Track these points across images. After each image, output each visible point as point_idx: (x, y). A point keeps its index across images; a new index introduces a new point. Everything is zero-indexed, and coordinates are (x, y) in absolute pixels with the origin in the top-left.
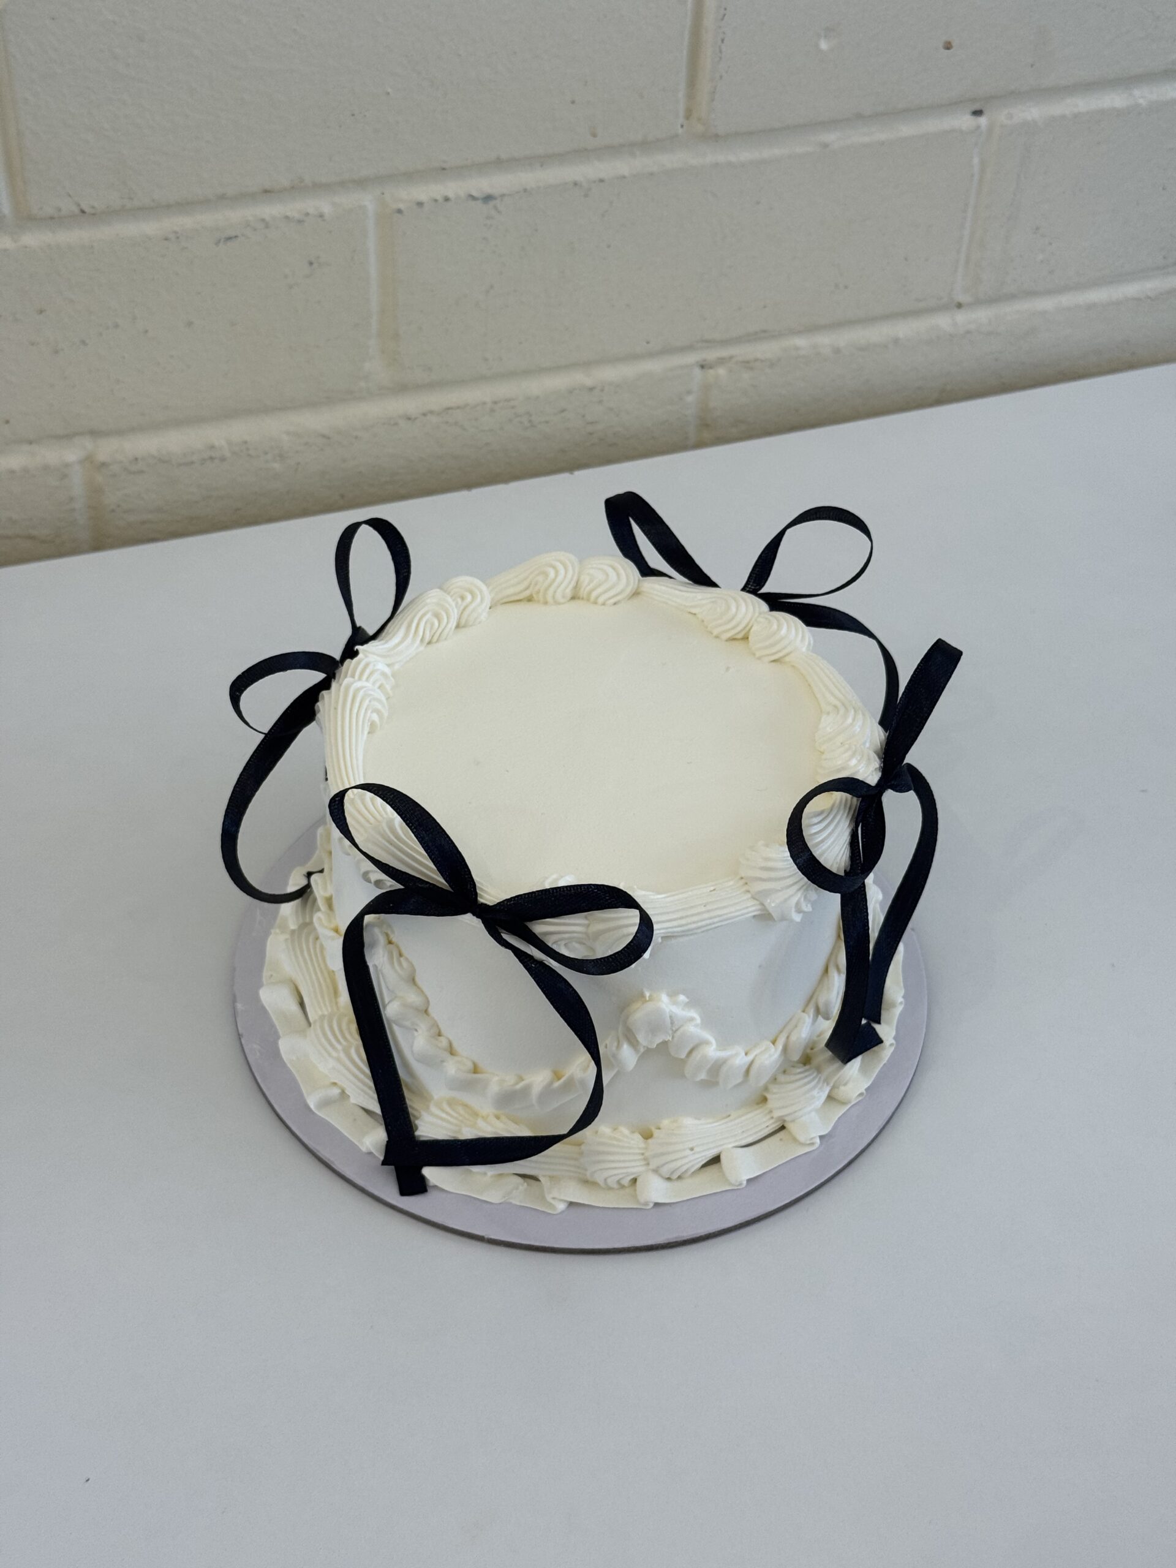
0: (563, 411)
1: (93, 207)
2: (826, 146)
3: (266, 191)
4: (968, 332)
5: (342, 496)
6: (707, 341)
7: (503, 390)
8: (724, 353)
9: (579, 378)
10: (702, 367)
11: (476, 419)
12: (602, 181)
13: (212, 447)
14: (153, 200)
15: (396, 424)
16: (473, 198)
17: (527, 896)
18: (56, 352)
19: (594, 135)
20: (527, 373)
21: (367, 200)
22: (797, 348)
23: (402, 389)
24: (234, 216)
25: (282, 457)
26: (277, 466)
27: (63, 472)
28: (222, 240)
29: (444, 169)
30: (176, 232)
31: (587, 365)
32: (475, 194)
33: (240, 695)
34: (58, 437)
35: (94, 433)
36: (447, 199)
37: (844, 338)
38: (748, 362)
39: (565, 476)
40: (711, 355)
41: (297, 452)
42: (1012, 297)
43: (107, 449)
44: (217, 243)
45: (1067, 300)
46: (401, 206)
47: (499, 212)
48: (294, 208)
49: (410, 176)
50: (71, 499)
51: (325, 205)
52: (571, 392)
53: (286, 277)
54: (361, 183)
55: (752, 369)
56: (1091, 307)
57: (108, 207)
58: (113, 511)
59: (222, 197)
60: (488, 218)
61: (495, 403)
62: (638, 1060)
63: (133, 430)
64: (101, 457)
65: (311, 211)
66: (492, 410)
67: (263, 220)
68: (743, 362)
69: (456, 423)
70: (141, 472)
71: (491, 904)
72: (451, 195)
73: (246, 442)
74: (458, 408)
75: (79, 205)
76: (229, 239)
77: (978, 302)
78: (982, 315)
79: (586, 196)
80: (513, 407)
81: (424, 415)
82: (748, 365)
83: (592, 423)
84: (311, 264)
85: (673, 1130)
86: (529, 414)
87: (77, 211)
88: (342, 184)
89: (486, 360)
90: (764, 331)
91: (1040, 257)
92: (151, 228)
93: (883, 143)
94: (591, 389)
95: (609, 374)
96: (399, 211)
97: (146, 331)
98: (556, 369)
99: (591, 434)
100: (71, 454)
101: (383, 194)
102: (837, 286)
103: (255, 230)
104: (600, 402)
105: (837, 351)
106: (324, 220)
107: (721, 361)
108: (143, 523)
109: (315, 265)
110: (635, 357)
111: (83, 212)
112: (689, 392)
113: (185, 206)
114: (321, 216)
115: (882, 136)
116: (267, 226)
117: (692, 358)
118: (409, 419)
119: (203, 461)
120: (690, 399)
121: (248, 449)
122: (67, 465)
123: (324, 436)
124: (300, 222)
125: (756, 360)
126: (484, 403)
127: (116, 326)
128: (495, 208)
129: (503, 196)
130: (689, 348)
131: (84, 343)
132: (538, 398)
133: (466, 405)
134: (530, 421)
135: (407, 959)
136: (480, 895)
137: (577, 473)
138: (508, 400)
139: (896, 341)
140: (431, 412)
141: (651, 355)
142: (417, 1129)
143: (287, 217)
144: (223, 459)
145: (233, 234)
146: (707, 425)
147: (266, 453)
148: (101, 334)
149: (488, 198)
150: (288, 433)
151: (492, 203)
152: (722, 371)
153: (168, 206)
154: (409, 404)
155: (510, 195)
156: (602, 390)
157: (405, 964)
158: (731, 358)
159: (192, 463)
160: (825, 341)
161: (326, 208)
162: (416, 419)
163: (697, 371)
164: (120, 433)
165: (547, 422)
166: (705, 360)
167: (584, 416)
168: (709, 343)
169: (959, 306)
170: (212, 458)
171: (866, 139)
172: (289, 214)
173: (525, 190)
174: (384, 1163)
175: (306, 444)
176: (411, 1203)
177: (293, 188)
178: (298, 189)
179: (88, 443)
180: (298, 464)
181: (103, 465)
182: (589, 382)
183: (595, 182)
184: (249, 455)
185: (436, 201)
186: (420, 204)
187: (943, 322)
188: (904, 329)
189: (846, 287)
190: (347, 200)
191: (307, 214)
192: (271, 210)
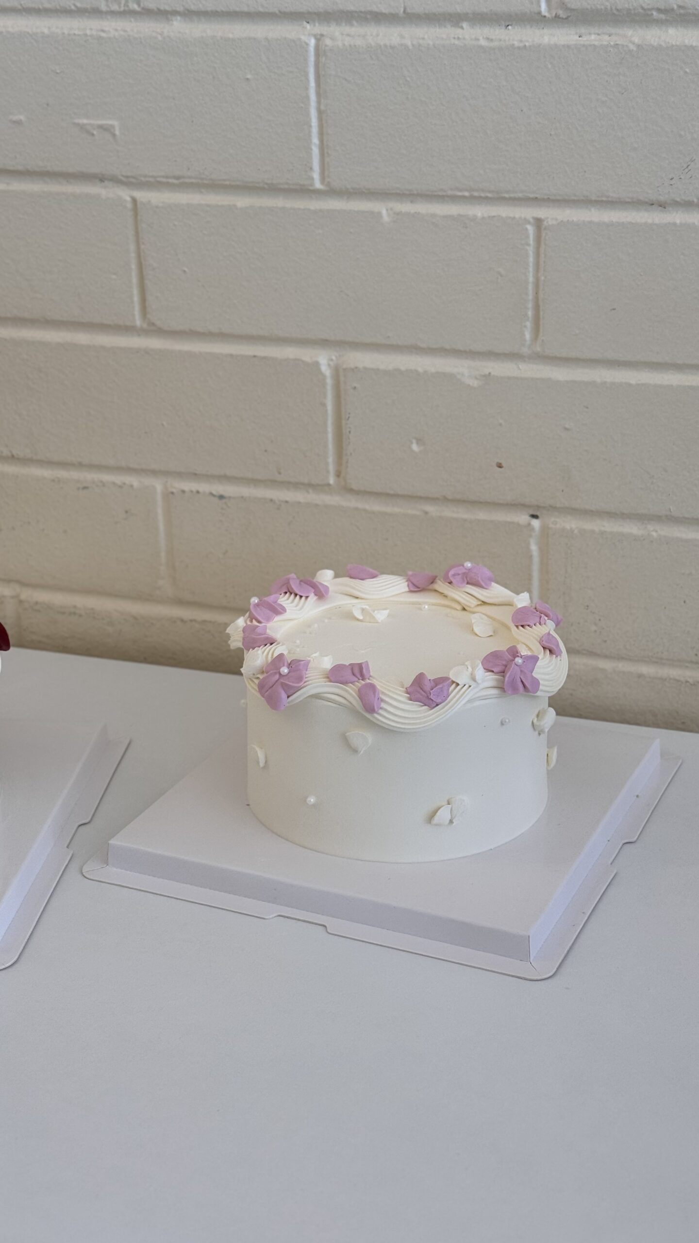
2: (426, 513)
19: (280, 473)
76: (85, 488)
93: (465, 520)
114: (132, 486)
115: (465, 516)
116: (104, 485)
124: (121, 487)
161: (136, 484)
171: (455, 515)
190: (148, 481)
192: (107, 477)
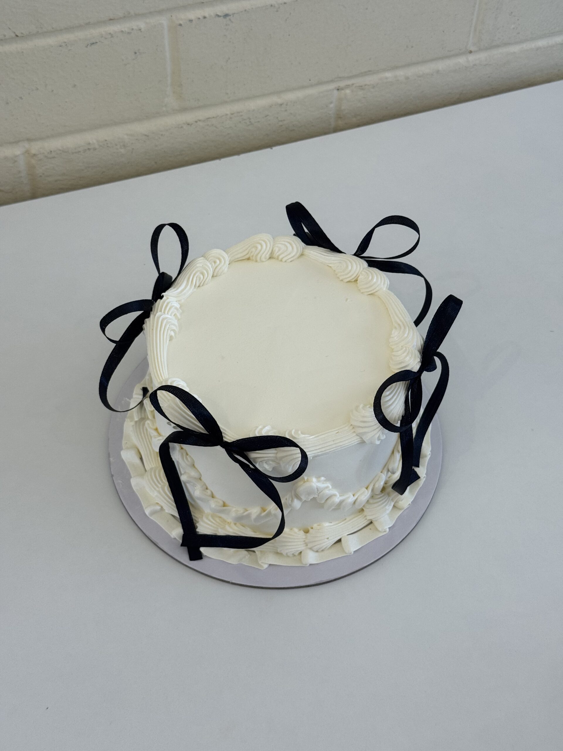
0: (267, 115)
1: (22, 33)
3: (111, 20)
4: (475, 65)
5: (156, 163)
6: (340, 78)
7: (236, 107)
8: (349, 82)
9: (275, 99)
10: (338, 89)
11: (223, 123)
12: (285, 3)
13: (89, 144)
14: (53, 28)
15: (182, 127)
16: (218, 16)
17: (247, 439)
18: (7, 103)
20: (248, 98)
21: (163, 20)
22: (387, 78)
23: (184, 110)
24: (94, 32)
25: (124, 146)
26: (122, 151)
27: (14, 160)
28: (90, 44)
29: (203, 3)
30: (65, 42)
31: (278, 93)
32: (219, 14)
33: (105, 328)
34: (11, 143)
35: (29, 140)
36: (205, 17)
37: (411, 72)
38: (361, 86)
39: (269, 150)
40: (342, 84)
41: (132, 143)
42: (498, 46)
43: (36, 147)
44: (87, 47)
45: (526, 46)
46: (181, 22)
47: (232, 22)
48: (125, 26)
49: (185, 7)
50: (20, 172)
51: (141, 24)
52: (271, 107)
53: (123, 60)
54: (160, 12)
55: (363, 89)
56: (538, 49)
57: (29, 33)
58: (41, 176)
59: (88, 24)
60: (226, 25)
61: (232, 114)
62: (302, 505)
63: (48, 137)
64: (33, 151)
65: (134, 27)
66: (231, 118)
67: (110, 33)
68: (359, 86)
69: (213, 125)
70: (54, 157)
71: (229, 441)
72: (206, 15)
73: (106, 140)
74: (214, 117)
75: (15, 33)
77: (480, 50)
78: (482, 56)
79: (277, 11)
80: (242, 116)
81: (196, 122)
82: (361, 88)
83: (281, 121)
84: (135, 53)
85: (319, 530)
86: (249, 119)
87: (14, 35)
88: (151, 13)
89: (227, 94)
90: (370, 71)
91: (513, 26)
92: (51, 41)
94: (281, 105)
95: (290, 96)
96: (180, 25)
97: (53, 91)
98: (263, 95)
99: (282, 126)
100: (17, 151)
101: (172, 16)
102: (407, 47)
103: (106, 38)
104: (286, 110)
105: (407, 78)
106: (141, 32)
107: (348, 86)
108: (56, 181)
109: (138, 54)
110: (303, 87)
111: (17, 36)
112: (331, 103)
113: (69, 29)
117: (332, 86)
118: (189, 124)
119: (85, 151)
120: (332, 106)
121: (107, 144)
122: (16, 156)
123: (146, 135)
125: (365, 85)
126: (227, 115)
127: (37, 89)
128: (230, 20)
129: (233, 14)
130: (332, 81)
131: (21, 98)
132: (254, 110)
133: (218, 116)
134: (250, 122)
135: (190, 457)
136: (224, 437)
137: (274, 148)
138: (238, 112)
139: (438, 72)
140: (200, 121)
141: (312, 86)
142: (197, 527)
143: (122, 31)
144: (95, 149)
145: (94, 41)
146: (340, 118)
147: (116, 145)
148: (29, 94)
149: (226, 16)
150: (127, 135)
151: (228, 18)
152: (348, 91)
153: (61, 30)
154: (189, 117)
155: (237, 13)
156: (287, 105)
157: (189, 459)
158: (353, 84)
159: (80, 152)
160: (401, 73)
162: (192, 124)
163: (335, 92)
164: (41, 139)
165: (259, 122)
166: (339, 87)
167: (277, 118)
168: (341, 78)
169: (471, 52)
170: (89, 149)
172: (123, 30)
173: (245, 10)
174: (182, 545)
175: (137, 139)
176: (195, 564)
177: (124, 17)
178: (127, 17)
179: (26, 145)
180: (133, 149)
181: (35, 155)
182: (279, 101)
183: (281, 4)
184: (108, 147)
185: (199, 18)
186: (191, 21)
187: (462, 60)
188: (441, 65)
189: (412, 47)
191: (133, 29)
